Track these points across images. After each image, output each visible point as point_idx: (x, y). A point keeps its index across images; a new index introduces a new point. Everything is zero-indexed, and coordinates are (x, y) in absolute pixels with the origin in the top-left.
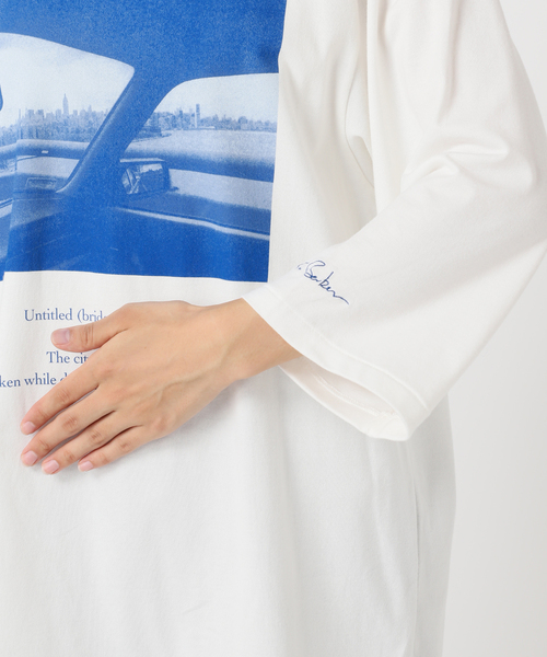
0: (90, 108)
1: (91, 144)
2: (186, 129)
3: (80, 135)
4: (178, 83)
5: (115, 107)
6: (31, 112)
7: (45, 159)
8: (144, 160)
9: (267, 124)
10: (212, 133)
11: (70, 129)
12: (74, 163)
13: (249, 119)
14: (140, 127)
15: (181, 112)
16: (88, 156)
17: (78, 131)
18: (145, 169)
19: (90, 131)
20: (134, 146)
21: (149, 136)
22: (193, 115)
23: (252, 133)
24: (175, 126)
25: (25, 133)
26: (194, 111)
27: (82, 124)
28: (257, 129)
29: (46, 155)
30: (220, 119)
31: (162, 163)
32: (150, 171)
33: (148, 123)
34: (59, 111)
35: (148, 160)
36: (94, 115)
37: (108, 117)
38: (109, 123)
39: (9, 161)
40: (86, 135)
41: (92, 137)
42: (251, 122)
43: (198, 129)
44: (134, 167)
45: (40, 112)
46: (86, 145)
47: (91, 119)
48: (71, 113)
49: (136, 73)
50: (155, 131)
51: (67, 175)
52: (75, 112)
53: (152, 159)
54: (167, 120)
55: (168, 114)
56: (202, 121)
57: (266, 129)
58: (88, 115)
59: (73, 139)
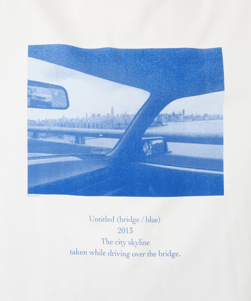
0: (126, 112)
2: (176, 121)
3: (120, 126)
4: (173, 100)
5: (139, 112)
6: (94, 115)
7: (101, 139)
8: (154, 138)
9: (218, 116)
10: (191, 123)
11: (115, 123)
12: (117, 140)
13: (209, 114)
14: (152, 121)
15: (174, 113)
16: (124, 137)
17: (119, 124)
18: (154, 142)
19: (126, 124)
20: (149, 131)
21: (156, 126)
22: (181, 115)
23: (211, 121)
24: (170, 120)
25: (91, 126)
26: (182, 112)
27: (122, 121)
28: (213, 119)
29: (101, 137)
30: (194, 116)
31: (163, 139)
32: (157, 143)
33: (156, 119)
34: (109, 114)
35: (156, 138)
36: (128, 116)
37: (136, 116)
38: (136, 119)
40: (123, 126)
41: (127, 127)
42: (210, 116)
43: (183, 121)
44: (149, 141)
45: (99, 115)
46: (123, 131)
47: (126, 118)
48: (115, 115)
49: (151, 95)
50: (160, 123)
51: (113, 147)
52: (118, 115)
53: (158, 138)
54: (166, 117)
55: (167, 114)
56: (185, 117)
57: (218, 119)
58: (125, 116)
59: (116, 129)
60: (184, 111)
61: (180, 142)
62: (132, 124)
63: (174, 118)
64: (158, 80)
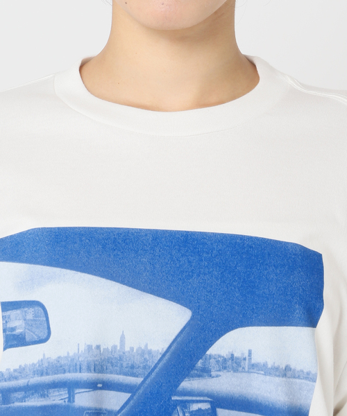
0: (146, 345)
1: (145, 380)
2: (236, 371)
3: (135, 371)
4: (233, 329)
5: (170, 347)
6: (90, 347)
8: (194, 398)
9: (308, 374)
10: (261, 377)
11: (125, 364)
13: (292, 367)
14: (193, 367)
15: (232, 355)
16: (141, 391)
17: (132, 367)
18: (195, 407)
19: (144, 368)
20: (186, 384)
21: (199, 376)
22: (245, 359)
23: (294, 380)
24: (225, 368)
25: (84, 367)
26: (246, 355)
27: (138, 360)
28: (299, 377)
30: (269, 366)
31: (211, 402)
32: (200, 410)
33: (200, 364)
34: (115, 347)
35: (198, 398)
36: (150, 352)
37: (164, 355)
38: (164, 361)
39: (51, 391)
40: (140, 371)
41: (147, 373)
42: (294, 370)
43: (248, 372)
44: (184, 404)
45: (98, 347)
46: (139, 380)
47: (147, 356)
48: (127, 349)
49: (193, 316)
50: (205, 372)
51: (117, 408)
52: (132, 349)
53: (202, 398)
54: (218, 362)
55: (219, 356)
56: (253, 365)
57: (306, 378)
58: (143, 352)
59: (126, 374)
60: (250, 353)
61: (240, 410)
62: (157, 370)
63: (232, 364)
64: (209, 289)
